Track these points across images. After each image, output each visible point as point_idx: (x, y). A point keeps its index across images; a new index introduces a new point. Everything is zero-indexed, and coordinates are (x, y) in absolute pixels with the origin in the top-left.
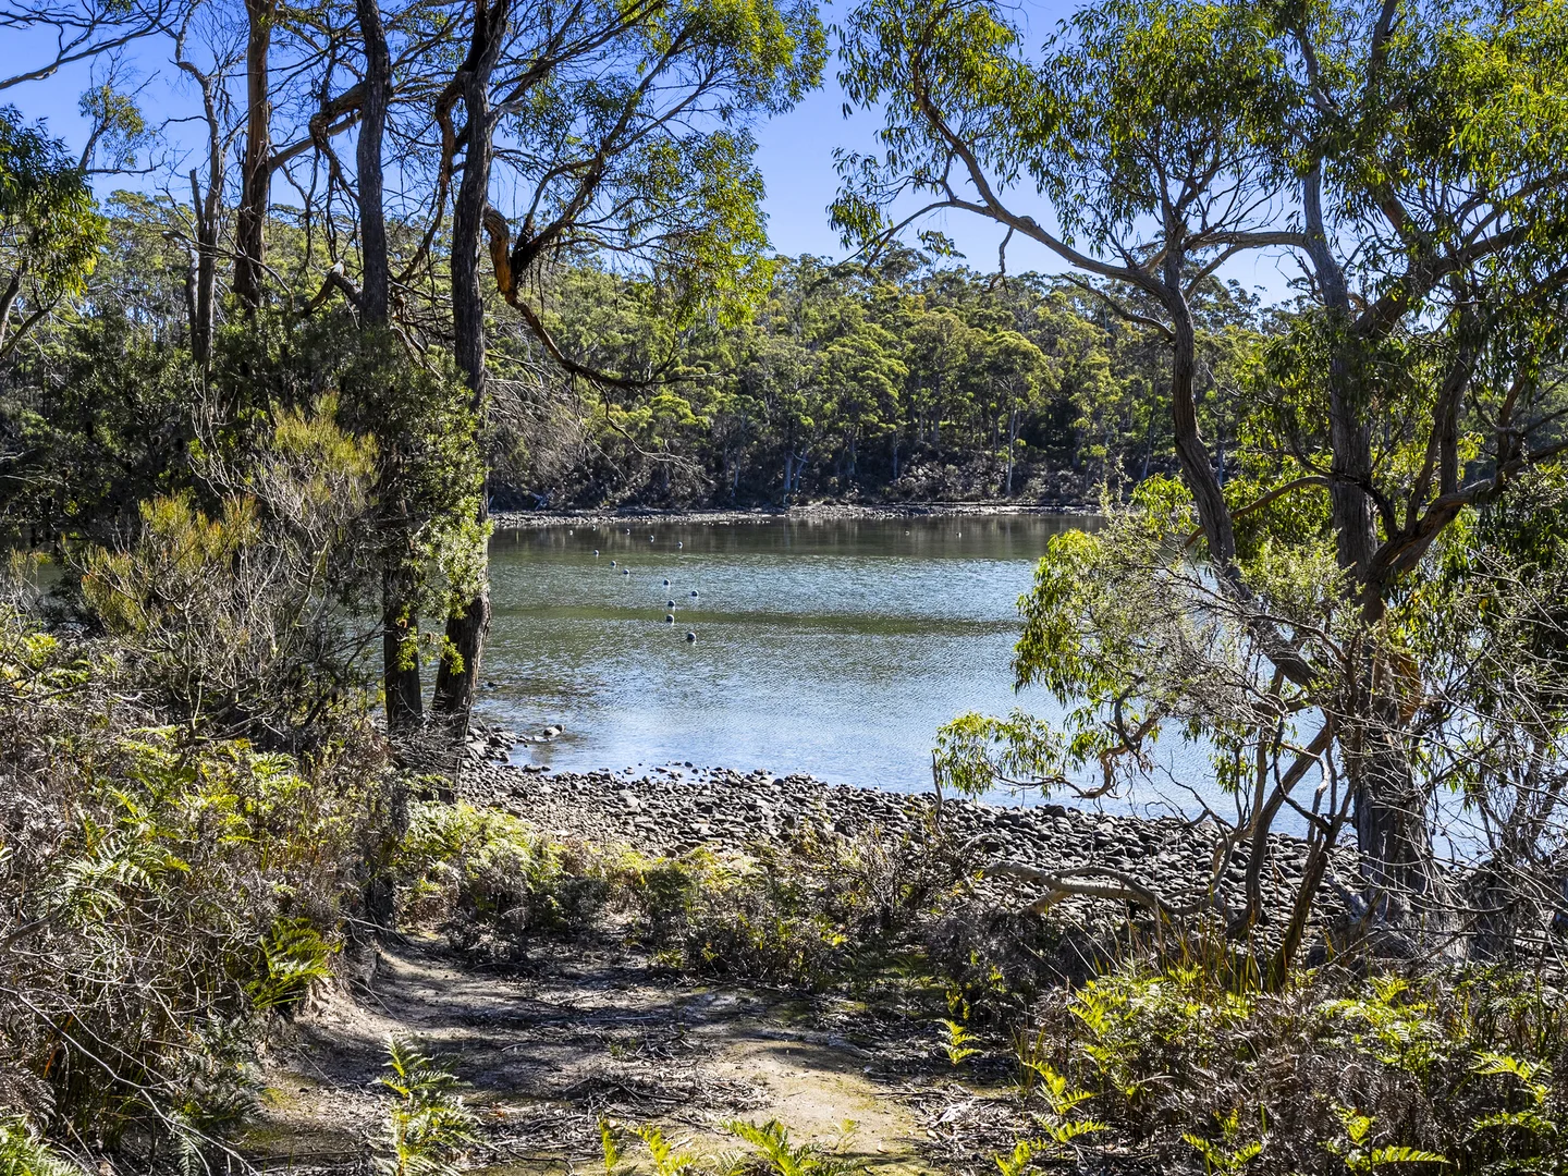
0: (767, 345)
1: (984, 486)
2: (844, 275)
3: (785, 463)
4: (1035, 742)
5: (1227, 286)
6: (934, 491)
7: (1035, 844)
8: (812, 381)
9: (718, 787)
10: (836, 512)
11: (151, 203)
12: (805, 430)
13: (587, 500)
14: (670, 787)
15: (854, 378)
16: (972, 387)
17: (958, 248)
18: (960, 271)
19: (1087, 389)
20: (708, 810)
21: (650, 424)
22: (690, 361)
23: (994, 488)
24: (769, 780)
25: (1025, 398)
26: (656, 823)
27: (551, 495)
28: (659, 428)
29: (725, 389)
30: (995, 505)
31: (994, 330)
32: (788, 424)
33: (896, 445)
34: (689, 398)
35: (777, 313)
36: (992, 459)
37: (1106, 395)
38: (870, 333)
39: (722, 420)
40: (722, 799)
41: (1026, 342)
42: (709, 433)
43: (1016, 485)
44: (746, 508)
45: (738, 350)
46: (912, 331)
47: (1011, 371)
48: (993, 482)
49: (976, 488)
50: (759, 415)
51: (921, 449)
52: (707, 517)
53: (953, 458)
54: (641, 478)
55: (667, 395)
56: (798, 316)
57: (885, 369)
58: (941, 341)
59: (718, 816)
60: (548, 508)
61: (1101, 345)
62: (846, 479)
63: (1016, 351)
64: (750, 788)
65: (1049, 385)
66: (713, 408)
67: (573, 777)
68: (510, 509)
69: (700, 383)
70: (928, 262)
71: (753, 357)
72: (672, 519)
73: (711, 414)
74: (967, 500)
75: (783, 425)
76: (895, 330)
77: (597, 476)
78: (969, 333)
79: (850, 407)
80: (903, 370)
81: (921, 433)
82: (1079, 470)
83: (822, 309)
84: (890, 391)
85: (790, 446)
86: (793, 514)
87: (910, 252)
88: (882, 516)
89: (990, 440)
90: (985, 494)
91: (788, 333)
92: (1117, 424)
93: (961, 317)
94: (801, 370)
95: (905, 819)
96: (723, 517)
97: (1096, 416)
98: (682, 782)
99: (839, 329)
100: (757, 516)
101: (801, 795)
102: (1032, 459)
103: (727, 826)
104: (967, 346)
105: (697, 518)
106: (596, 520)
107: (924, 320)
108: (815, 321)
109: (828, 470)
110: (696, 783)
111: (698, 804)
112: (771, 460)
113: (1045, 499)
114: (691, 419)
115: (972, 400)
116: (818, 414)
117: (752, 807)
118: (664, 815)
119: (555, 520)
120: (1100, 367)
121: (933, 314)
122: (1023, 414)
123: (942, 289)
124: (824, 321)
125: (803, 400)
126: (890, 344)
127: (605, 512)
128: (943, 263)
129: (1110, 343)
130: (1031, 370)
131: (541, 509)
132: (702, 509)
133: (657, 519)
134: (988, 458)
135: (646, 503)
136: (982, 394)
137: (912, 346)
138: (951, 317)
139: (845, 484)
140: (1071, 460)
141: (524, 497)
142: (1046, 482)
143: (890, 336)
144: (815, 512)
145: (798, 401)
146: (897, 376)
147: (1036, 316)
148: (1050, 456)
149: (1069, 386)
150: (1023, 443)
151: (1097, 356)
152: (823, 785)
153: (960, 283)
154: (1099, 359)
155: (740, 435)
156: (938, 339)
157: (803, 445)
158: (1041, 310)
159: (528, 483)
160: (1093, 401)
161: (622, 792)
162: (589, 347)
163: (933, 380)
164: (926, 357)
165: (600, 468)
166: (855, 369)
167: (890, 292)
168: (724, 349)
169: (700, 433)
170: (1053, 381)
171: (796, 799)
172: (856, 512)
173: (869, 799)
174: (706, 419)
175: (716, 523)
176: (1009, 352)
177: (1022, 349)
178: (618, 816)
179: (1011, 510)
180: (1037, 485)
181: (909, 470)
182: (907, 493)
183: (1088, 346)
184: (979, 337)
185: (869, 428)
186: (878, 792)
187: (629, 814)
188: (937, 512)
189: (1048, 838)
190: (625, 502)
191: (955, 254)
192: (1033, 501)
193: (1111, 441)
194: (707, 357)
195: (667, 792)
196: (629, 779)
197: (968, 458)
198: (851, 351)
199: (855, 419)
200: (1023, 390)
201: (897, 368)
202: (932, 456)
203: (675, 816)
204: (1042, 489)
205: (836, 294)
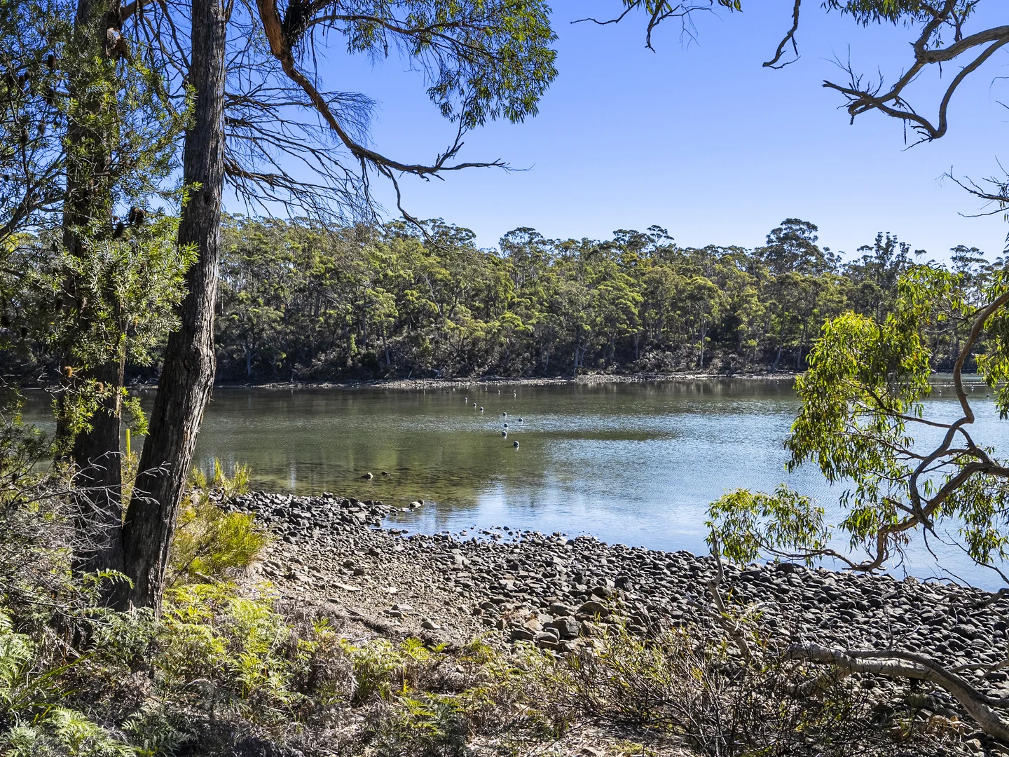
0: (563, 287)
1: (687, 364)
2: (606, 248)
3: (574, 351)
4: (799, 516)
5: (823, 251)
6: (659, 366)
7: (777, 597)
8: (589, 306)
9: (526, 546)
10: (603, 379)
11: (231, 217)
12: (586, 333)
13: (464, 373)
14: (490, 546)
15: (612, 304)
16: (680, 308)
17: (669, 234)
18: (671, 246)
19: (745, 308)
20: (515, 567)
21: (499, 330)
22: (522, 295)
23: (693, 364)
24: (564, 540)
25: (710, 313)
26: (473, 578)
27: (444, 369)
28: (504, 332)
29: (541, 311)
30: (694, 374)
31: (691, 277)
32: (576, 329)
33: (637, 342)
34: (521, 316)
35: (570, 270)
36: (692, 348)
37: (756, 311)
38: (621, 279)
39: (539, 327)
40: (528, 557)
41: (710, 283)
42: (532, 335)
43: (706, 362)
44: (552, 376)
45: (548, 290)
46: (645, 278)
47: (702, 298)
48: (692, 361)
49: (683, 364)
50: (560, 324)
51: (651, 343)
52: (532, 382)
53: (669, 348)
54: (492, 360)
55: (508, 314)
56: (581, 270)
57: (631, 298)
58: (662, 283)
59: (522, 573)
60: (442, 378)
61: (752, 284)
62: (609, 360)
63: (704, 287)
64: (549, 547)
65: (723, 306)
66: (534, 321)
67: (422, 538)
68: (421, 378)
69: (527, 308)
70: (653, 241)
71: (556, 293)
72: (511, 383)
73: (532, 324)
74: (678, 371)
75: (573, 331)
76: (636, 277)
77: (469, 358)
78: (677, 278)
79: (610, 320)
80: (640, 299)
81: (651, 334)
82: (741, 354)
83: (595, 267)
84: (633, 310)
85: (577, 342)
86: (579, 380)
87: (643, 235)
88: (630, 380)
89: (690, 338)
90: (688, 368)
91: (575, 279)
92: (762, 328)
93: (673, 270)
94: (583, 300)
95: (669, 573)
96: (540, 382)
97: (750, 323)
98: (500, 542)
99: (605, 277)
100: (559, 381)
101: (586, 553)
102: (713, 348)
103: (529, 581)
104: (676, 286)
105: (525, 382)
106: (468, 384)
107: (651, 272)
108: (591, 274)
109: (599, 355)
110: (510, 543)
111: (508, 561)
112: (567, 349)
113: (722, 370)
114: (522, 327)
115: (679, 315)
116: (593, 324)
117: (550, 564)
118: (481, 571)
119: (446, 384)
120: (752, 296)
121: (657, 268)
122: (708, 323)
123: (661, 256)
124: (596, 274)
125: (585, 316)
126: (632, 285)
127: (474, 379)
128: (663, 242)
129: (757, 284)
130: (713, 298)
131: (438, 378)
132: (529, 377)
133: (502, 383)
134: (689, 348)
135: (497, 374)
136: (685, 312)
137: (645, 286)
138: (667, 269)
139: (608, 363)
140: (736, 349)
141: (429, 371)
142: (722, 361)
143: (633, 280)
144: (592, 379)
145: (582, 317)
146: (637, 302)
147: (714, 269)
148: (724, 346)
149: (734, 308)
150: (709, 339)
151: (750, 290)
152: (603, 544)
153: (671, 252)
154: (751, 292)
155: (549, 336)
156: (659, 282)
157: (584, 342)
158: (718, 267)
159: (430, 364)
160: (748, 315)
161: (454, 551)
162: (466, 288)
163: (657, 305)
164: (653, 291)
165: (472, 355)
166: (613, 299)
167: (632, 257)
168: (540, 289)
169: (527, 335)
170: (726, 304)
171: (584, 557)
172: (616, 378)
173: (639, 557)
174: (531, 327)
175: (536, 385)
176: (701, 288)
177: (708, 286)
178: (444, 572)
179: (703, 377)
180: (717, 362)
181: (644, 355)
182: (643, 367)
183: (744, 285)
184: (682, 281)
185: (621, 332)
186: (645, 550)
187: (454, 570)
188: (660, 378)
189: (786, 592)
190: (485, 374)
191: (668, 237)
192: (716, 371)
193: (759, 338)
194: (531, 294)
195: (488, 550)
196: (462, 540)
197: (677, 347)
198: (611, 289)
199: (614, 326)
200: (708, 310)
201: (637, 298)
202: (657, 347)
203: (488, 572)
204: (720, 365)
205: (602, 260)
